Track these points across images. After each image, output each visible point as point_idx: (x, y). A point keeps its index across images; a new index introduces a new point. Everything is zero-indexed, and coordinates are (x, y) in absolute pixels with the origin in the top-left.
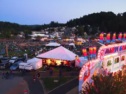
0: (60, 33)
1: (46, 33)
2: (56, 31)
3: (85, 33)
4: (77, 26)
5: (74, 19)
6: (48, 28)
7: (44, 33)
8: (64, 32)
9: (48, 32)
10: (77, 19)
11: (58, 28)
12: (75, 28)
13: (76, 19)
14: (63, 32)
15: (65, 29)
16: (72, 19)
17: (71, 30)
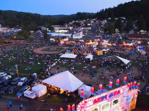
0: (86, 28)
1: (70, 29)
2: (82, 25)
3: (117, 30)
4: (110, 18)
5: (106, 9)
6: (73, 22)
7: (67, 29)
8: (92, 27)
9: (72, 27)
10: (110, 9)
11: (85, 21)
12: (106, 21)
13: (108, 9)
14: (90, 28)
15: (93, 22)
16: (103, 9)
17: (100, 24)
